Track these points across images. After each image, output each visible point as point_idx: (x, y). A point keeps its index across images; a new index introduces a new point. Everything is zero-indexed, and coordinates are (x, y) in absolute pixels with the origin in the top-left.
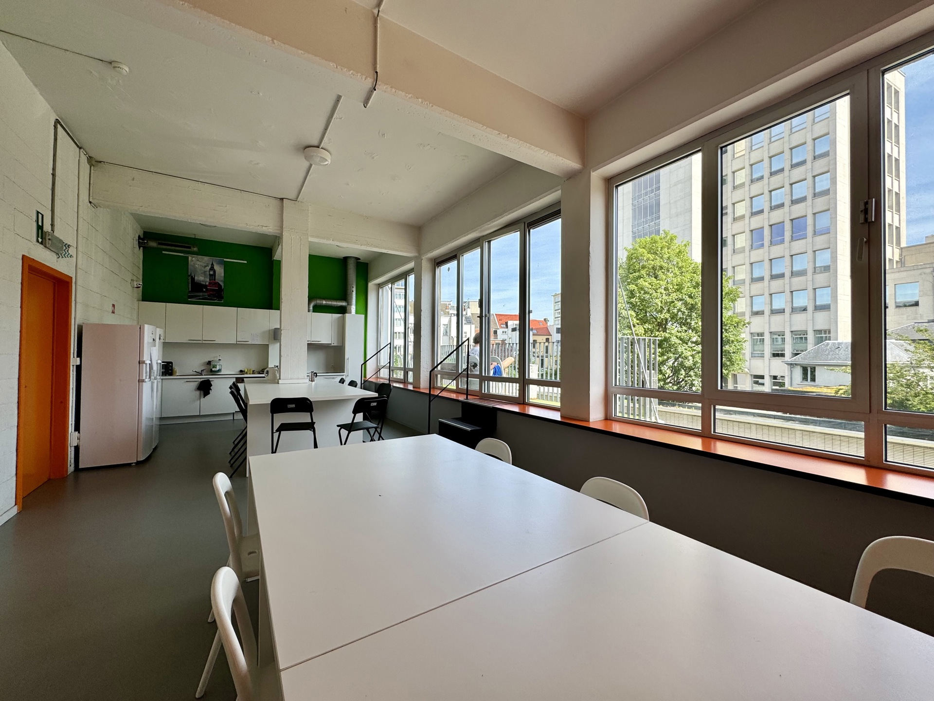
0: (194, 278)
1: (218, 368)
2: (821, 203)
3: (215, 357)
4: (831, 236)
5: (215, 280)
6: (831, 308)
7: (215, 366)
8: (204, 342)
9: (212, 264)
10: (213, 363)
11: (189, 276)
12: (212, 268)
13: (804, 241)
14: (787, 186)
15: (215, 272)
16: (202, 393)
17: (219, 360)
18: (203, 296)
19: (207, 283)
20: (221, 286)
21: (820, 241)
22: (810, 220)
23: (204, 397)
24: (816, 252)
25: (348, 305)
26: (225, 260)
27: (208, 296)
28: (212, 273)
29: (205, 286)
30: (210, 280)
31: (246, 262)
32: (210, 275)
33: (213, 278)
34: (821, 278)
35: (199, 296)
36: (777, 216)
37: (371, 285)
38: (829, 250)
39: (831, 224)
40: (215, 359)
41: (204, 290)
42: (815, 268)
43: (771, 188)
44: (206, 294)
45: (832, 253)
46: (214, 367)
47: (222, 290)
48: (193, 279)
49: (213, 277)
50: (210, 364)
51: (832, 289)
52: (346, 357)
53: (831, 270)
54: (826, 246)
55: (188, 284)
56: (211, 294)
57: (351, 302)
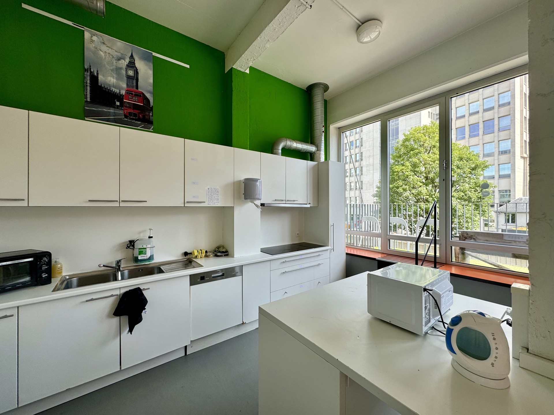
0: (98, 77)
1: (148, 255)
2: (503, 111)
3: (140, 233)
4: (511, 132)
5: (137, 87)
6: (511, 176)
7: (142, 251)
8: (122, 204)
9: (132, 57)
10: (138, 245)
11: (86, 70)
12: (131, 65)
13: (492, 135)
14: (481, 100)
15: (136, 72)
16: (125, 319)
17: (150, 237)
18: (115, 114)
19: (123, 92)
20: (148, 101)
21: (503, 135)
22: (496, 121)
23: (131, 331)
24: (500, 141)
25: (317, 150)
26: (154, 54)
27: (126, 116)
28: (131, 73)
29: (120, 98)
30: (127, 85)
31: (188, 66)
32: (129, 77)
33: (135, 84)
34: (504, 158)
35: (109, 114)
36: (474, 119)
37: (333, 128)
38: (510, 140)
39: (511, 123)
40: (141, 236)
41: (118, 103)
42: (499, 152)
43: (470, 101)
44: (122, 112)
45: (511, 142)
46: (140, 253)
47: (151, 109)
48: (94, 79)
49: (135, 81)
50: (133, 246)
51: (511, 165)
52: (331, 223)
53: (511, 153)
54: (508, 138)
55: (85, 87)
56: (130, 114)
57: (320, 147)
